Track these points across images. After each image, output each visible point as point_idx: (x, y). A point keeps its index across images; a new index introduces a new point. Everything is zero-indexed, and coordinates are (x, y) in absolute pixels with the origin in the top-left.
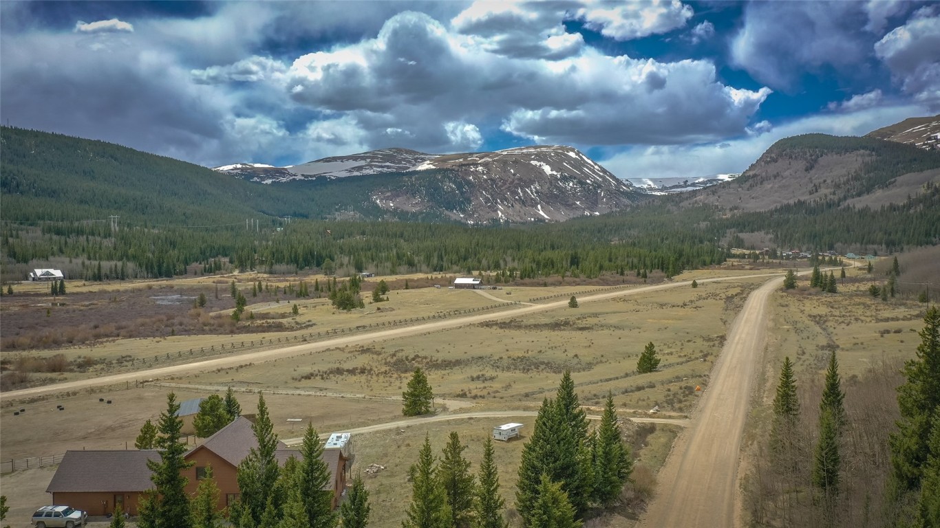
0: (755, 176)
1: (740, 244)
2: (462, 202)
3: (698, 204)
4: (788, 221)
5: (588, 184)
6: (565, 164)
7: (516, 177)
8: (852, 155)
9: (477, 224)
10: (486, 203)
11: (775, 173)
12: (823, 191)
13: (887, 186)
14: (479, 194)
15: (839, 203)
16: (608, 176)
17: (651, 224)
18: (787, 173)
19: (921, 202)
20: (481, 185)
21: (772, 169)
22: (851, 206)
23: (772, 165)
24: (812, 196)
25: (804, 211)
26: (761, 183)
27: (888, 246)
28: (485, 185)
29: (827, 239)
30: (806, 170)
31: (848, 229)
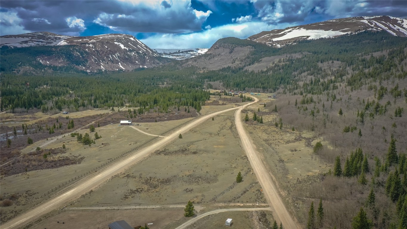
0: (211, 54)
1: (211, 87)
2: (84, 62)
3: (190, 65)
4: (226, 76)
5: (140, 53)
6: (129, 43)
7: (108, 50)
8: (246, 48)
9: (92, 72)
10: (95, 62)
11: (218, 53)
12: (237, 62)
13: (259, 62)
15: (243, 68)
16: (148, 49)
17: (173, 76)
18: (223, 54)
19: (271, 69)
20: (92, 53)
21: (217, 51)
22: (248, 70)
23: (217, 50)
24: (233, 64)
25: (231, 71)
26: (213, 57)
27: (263, 89)
28: (94, 53)
29: (242, 85)
30: (230, 53)
31: (249, 81)
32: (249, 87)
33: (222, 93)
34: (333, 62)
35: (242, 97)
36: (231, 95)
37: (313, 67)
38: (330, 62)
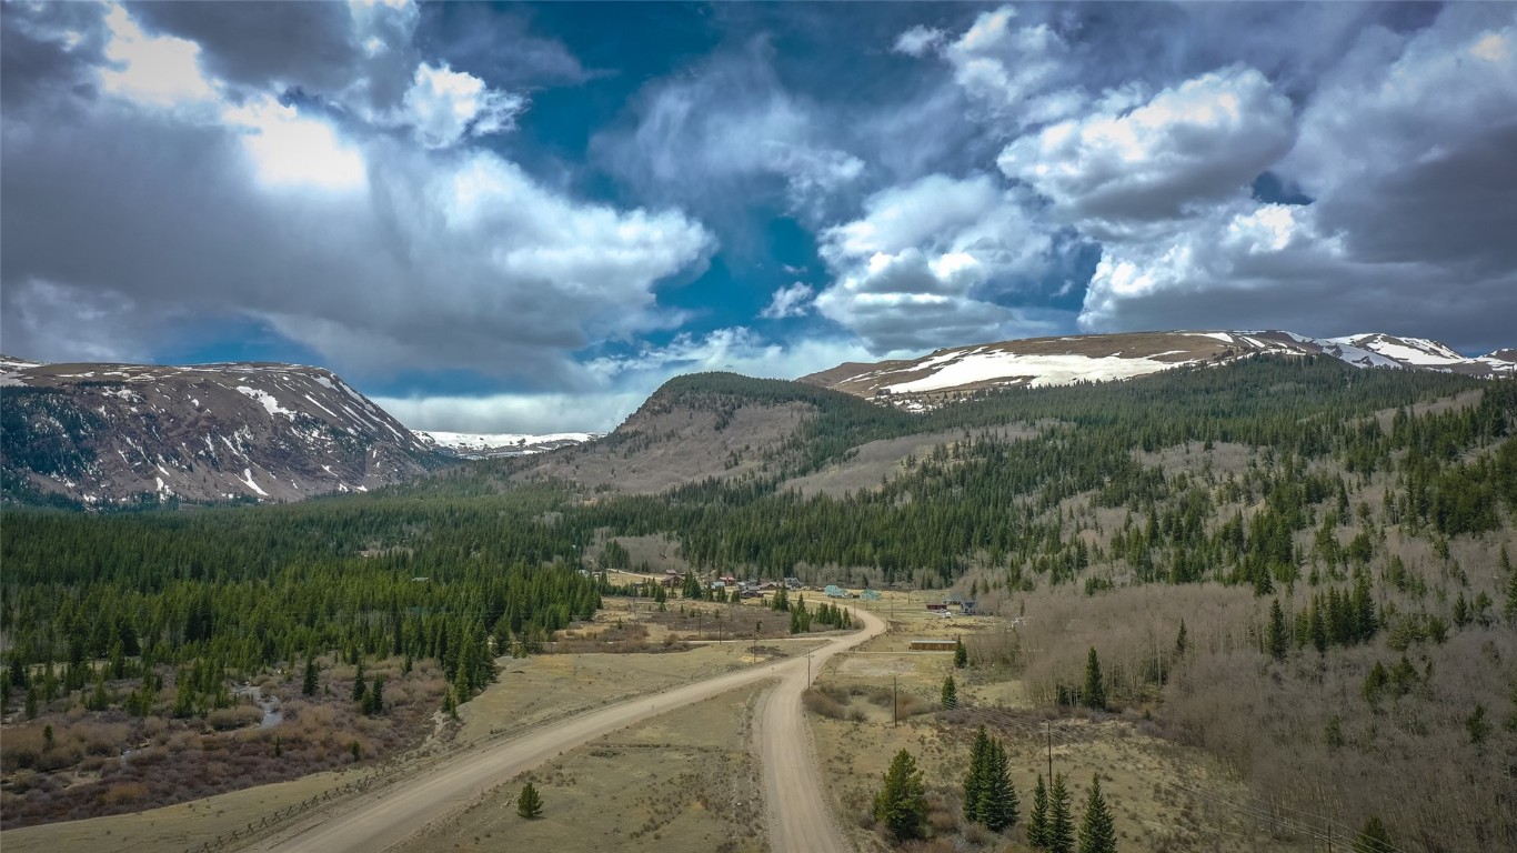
0: (636, 434)
1: (620, 560)
2: (75, 457)
3: (542, 478)
4: (699, 514)
5: (349, 434)
6: (308, 397)
7: (203, 414)
8: (784, 408)
9: (104, 504)
10: (131, 460)
11: (668, 430)
12: (747, 464)
13: (845, 460)
14: (115, 442)
15: (775, 484)
16: (389, 423)
17: (452, 514)
18: (688, 431)
19: (906, 487)
20: (124, 426)
21: (664, 423)
22: (796, 491)
23: (664, 418)
24: (730, 471)
25: (721, 498)
26: (647, 447)
27: (885, 570)
28: (133, 426)
29: (778, 552)
30: (717, 428)
31: (809, 532)
32: (813, 560)
33: (676, 585)
34: (1208, 447)
35: (781, 604)
36: (722, 598)
37: (1110, 473)
38: (1197, 447)
